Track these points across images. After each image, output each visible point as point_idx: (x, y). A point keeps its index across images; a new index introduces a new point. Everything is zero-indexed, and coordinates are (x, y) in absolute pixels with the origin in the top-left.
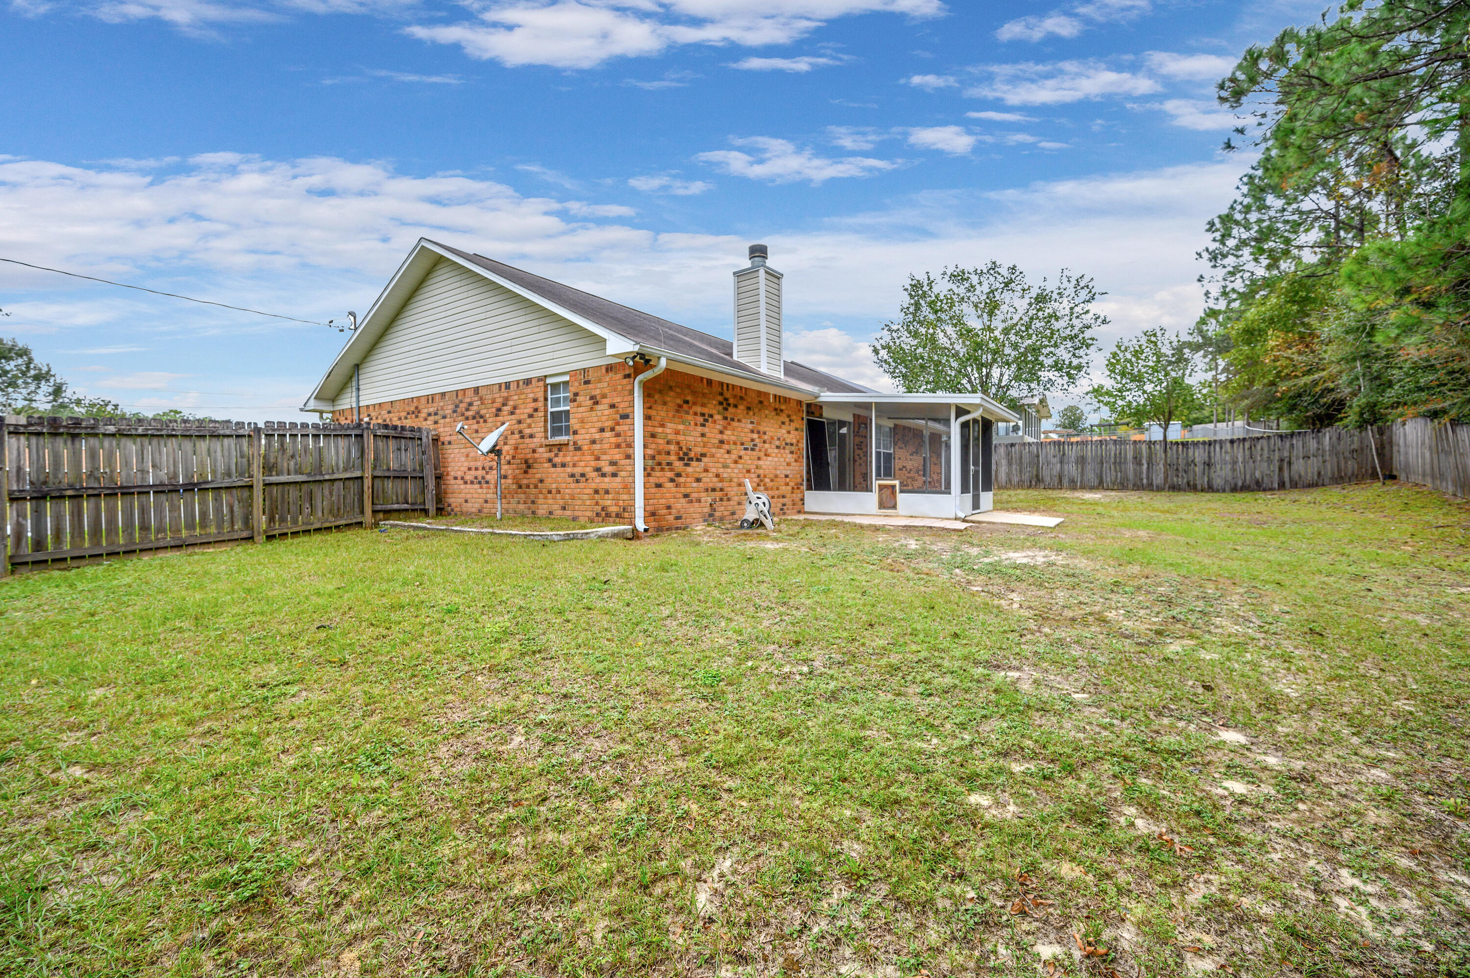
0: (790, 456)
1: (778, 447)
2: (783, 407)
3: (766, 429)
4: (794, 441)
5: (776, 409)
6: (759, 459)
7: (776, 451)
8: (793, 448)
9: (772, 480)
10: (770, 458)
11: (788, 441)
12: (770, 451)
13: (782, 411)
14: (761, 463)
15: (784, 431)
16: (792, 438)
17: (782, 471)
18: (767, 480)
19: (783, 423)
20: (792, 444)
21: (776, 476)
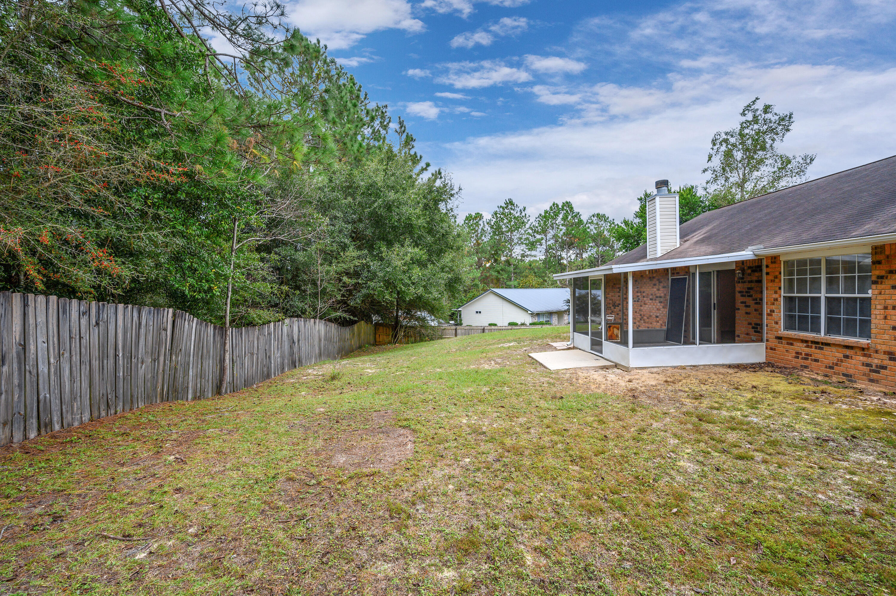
0: (659, 304)
1: (651, 299)
2: (654, 275)
3: (645, 290)
4: (662, 295)
5: (650, 278)
6: (641, 306)
7: (650, 301)
8: (662, 300)
9: (648, 318)
10: (647, 306)
11: (658, 295)
12: (647, 302)
13: (654, 277)
14: (642, 308)
15: (655, 289)
16: (661, 293)
17: (654, 313)
18: (645, 318)
19: (655, 285)
20: (661, 297)
21: (651, 316)
